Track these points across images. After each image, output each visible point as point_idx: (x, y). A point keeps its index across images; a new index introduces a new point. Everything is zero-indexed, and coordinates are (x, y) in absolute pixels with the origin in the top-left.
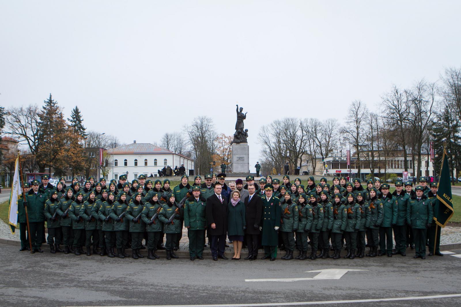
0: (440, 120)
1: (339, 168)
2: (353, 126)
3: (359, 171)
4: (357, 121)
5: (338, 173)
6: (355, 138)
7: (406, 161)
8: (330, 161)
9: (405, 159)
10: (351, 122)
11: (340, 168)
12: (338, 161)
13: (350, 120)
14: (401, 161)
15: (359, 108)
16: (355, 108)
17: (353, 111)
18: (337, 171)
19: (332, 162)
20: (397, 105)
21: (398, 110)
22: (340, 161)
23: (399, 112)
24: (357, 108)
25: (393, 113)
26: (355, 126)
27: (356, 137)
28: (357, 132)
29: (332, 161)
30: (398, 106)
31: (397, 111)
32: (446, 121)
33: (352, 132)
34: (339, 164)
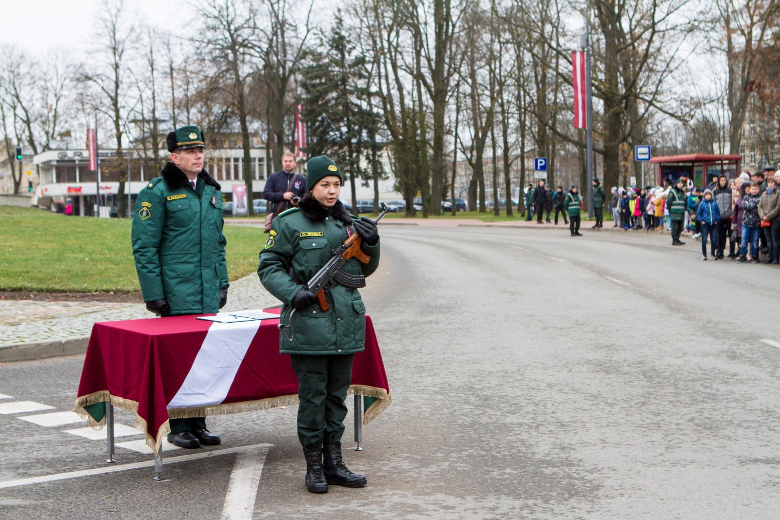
0: (322, 45)
1: (75, 181)
2: (101, 63)
3: (122, 188)
4: (115, 49)
5: (74, 193)
6: (110, 96)
7: (247, 160)
8: (50, 161)
9: (247, 153)
10: (98, 51)
11: (81, 181)
12: (74, 161)
13: (96, 46)
14: (236, 160)
15: (119, 11)
16: (109, 11)
17: (104, 20)
18: (70, 189)
19: (55, 163)
20: (225, 6)
21: (227, 22)
22: (80, 161)
23: (229, 24)
24: (114, 11)
25: (215, 29)
26: (109, 61)
27: (113, 95)
28: (114, 78)
29: (58, 161)
30: (227, 8)
31: (225, 23)
32: (337, 48)
33: (104, 78)
34: (74, 169)
